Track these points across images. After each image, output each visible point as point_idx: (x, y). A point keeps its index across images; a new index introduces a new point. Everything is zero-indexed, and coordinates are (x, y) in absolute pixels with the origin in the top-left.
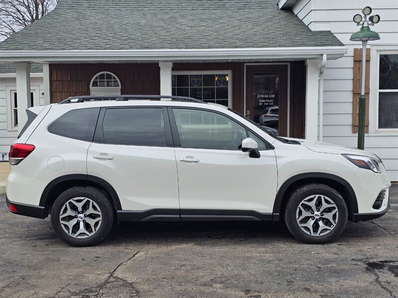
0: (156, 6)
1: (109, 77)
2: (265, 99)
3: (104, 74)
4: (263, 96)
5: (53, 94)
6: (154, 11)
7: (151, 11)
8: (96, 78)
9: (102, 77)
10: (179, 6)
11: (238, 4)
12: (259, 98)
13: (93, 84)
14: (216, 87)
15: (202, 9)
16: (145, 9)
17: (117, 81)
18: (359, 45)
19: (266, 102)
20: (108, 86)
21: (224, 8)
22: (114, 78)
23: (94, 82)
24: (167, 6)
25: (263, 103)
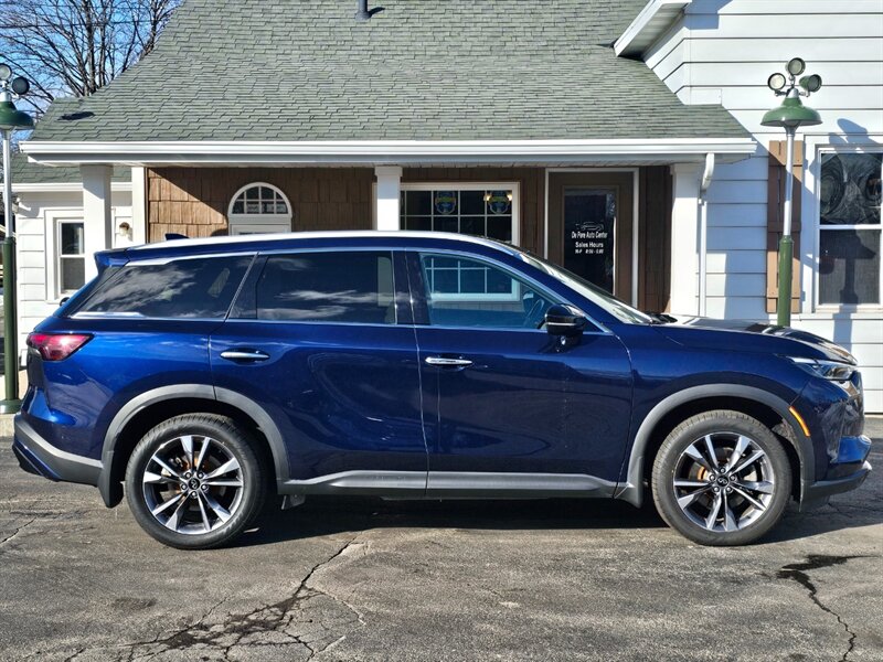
0: (362, 48)
1: (267, 193)
2: (586, 240)
3: (256, 188)
4: (582, 235)
5: (152, 229)
6: (357, 58)
7: (353, 58)
8: (242, 196)
9: (252, 193)
10: (411, 48)
11: (531, 44)
12: (575, 240)
13: (234, 208)
14: (486, 216)
15: (456, 53)
16: (341, 52)
17: (284, 203)
18: (779, 134)
19: (589, 248)
20: (265, 212)
21: (502, 53)
22: (279, 196)
23: (236, 203)
24: (386, 48)
25: (584, 249)
